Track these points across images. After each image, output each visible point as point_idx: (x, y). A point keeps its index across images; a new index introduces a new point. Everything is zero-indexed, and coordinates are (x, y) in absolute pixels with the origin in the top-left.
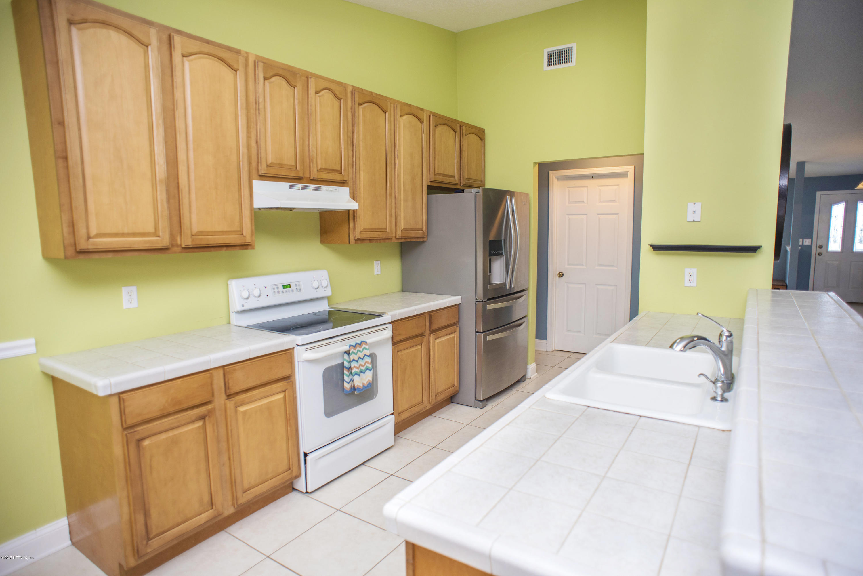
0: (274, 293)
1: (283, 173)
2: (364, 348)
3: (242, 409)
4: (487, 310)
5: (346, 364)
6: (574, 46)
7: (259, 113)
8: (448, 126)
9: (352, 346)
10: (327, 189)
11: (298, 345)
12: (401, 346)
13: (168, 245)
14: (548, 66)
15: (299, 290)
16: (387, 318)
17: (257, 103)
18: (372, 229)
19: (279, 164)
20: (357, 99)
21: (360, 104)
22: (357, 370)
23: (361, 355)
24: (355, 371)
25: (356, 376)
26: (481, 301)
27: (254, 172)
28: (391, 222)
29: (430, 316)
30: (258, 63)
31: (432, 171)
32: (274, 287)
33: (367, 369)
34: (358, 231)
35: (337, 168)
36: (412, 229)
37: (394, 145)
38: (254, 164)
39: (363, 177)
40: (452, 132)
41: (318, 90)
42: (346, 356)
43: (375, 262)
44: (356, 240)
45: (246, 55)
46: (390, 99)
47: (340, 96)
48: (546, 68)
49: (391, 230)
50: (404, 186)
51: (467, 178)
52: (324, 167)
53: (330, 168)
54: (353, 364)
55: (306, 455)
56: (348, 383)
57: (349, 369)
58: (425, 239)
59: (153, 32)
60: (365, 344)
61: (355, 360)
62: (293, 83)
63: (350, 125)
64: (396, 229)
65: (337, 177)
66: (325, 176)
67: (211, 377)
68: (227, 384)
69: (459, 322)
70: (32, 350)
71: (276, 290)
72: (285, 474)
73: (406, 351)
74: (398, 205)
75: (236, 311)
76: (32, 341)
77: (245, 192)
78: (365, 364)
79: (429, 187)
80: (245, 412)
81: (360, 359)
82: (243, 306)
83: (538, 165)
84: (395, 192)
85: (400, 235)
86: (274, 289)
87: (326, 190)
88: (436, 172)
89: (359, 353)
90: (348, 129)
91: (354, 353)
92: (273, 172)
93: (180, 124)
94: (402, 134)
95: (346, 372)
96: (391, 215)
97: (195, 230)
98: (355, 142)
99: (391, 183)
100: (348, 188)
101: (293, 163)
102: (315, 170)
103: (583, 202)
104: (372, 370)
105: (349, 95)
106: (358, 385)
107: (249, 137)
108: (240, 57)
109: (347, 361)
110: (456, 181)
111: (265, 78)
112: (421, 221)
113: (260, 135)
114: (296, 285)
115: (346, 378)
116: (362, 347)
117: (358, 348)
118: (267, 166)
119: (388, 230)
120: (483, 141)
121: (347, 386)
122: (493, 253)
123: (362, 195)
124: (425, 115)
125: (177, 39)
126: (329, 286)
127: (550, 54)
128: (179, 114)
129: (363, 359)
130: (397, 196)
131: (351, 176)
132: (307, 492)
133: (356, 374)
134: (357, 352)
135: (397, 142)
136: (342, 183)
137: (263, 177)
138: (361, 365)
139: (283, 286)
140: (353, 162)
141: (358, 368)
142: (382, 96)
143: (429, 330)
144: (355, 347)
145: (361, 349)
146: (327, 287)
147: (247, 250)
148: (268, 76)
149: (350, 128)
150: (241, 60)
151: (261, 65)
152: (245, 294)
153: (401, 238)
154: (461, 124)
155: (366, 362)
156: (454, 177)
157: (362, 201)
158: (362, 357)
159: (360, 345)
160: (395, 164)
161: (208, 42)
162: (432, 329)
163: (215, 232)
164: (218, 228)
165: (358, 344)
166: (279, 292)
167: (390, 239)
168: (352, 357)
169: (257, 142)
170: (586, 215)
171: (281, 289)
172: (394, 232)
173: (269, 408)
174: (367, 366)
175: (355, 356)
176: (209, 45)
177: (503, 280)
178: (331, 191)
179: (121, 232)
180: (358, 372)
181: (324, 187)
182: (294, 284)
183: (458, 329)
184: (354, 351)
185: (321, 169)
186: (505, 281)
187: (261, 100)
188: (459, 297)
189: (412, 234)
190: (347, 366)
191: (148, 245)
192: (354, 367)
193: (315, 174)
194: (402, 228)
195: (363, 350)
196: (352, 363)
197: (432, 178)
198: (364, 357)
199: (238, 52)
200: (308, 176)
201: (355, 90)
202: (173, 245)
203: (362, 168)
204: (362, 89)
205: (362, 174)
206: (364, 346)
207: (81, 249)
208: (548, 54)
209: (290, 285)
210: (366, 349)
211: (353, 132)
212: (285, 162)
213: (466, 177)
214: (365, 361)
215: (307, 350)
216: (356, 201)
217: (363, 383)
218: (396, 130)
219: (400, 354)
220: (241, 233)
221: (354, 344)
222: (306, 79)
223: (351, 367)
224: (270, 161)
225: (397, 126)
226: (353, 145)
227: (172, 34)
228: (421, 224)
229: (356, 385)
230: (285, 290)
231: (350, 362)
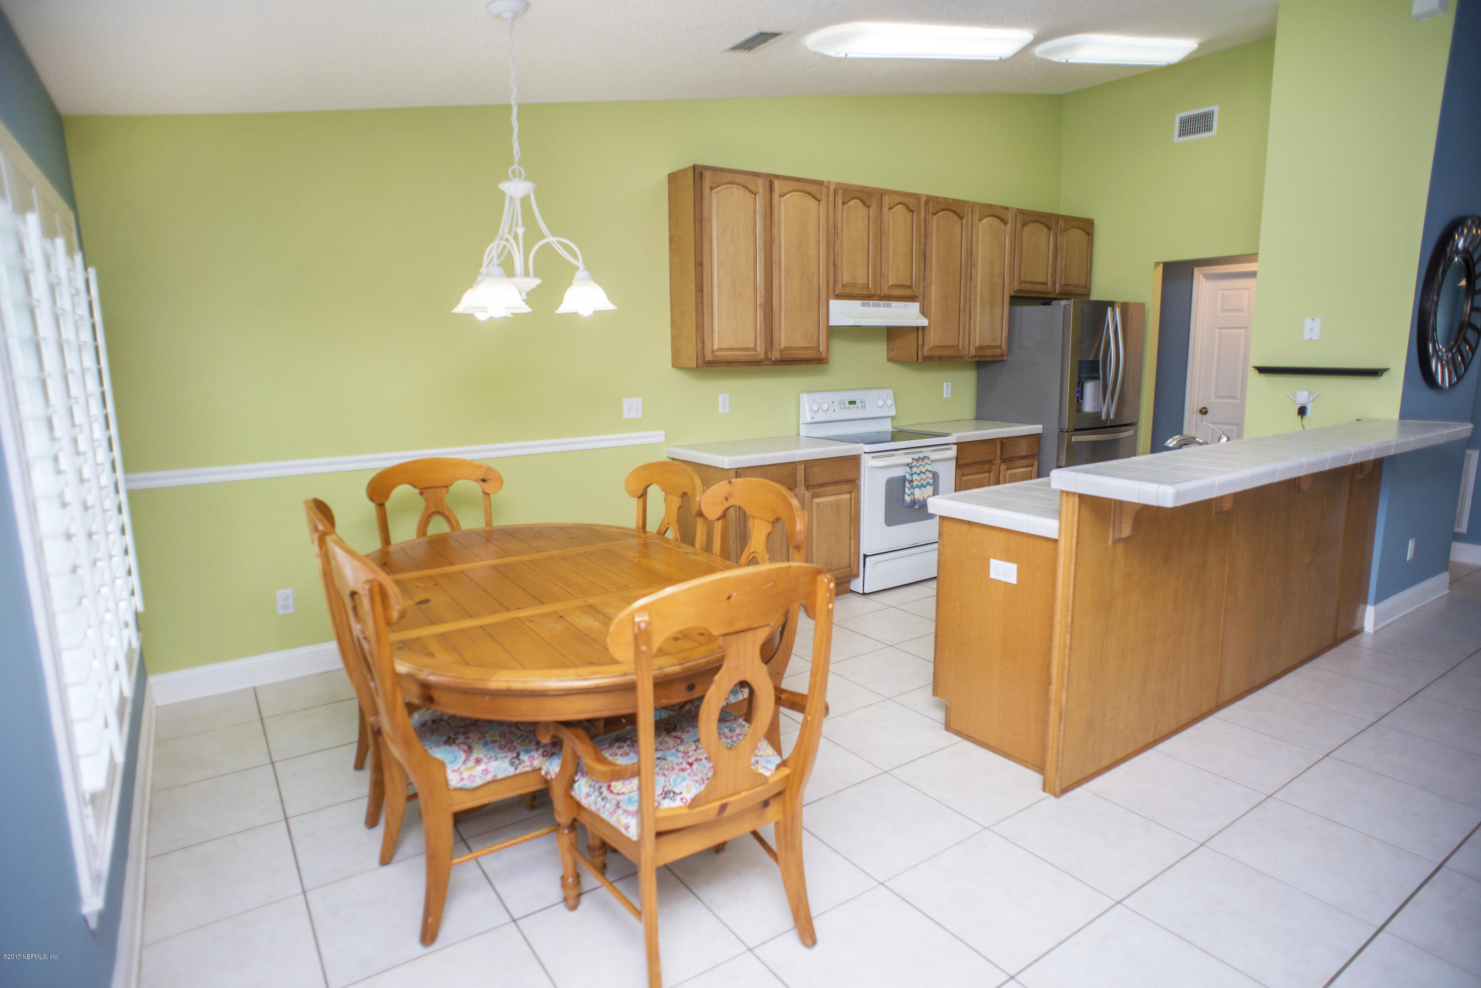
0: (841, 408)
1: (857, 291)
2: (927, 463)
3: (817, 500)
4: (1074, 442)
5: (908, 477)
6: (1216, 109)
7: (837, 237)
8: (1040, 222)
9: (915, 459)
10: (897, 305)
11: (865, 453)
12: (967, 470)
13: (763, 358)
14: (1180, 136)
15: (864, 408)
16: (952, 439)
17: (835, 227)
18: (942, 346)
19: (853, 283)
20: (931, 209)
21: (934, 214)
22: (918, 483)
23: (923, 469)
24: (916, 484)
25: (917, 489)
26: (1065, 431)
27: (831, 292)
28: (964, 338)
29: (1002, 443)
30: (838, 190)
31: (1016, 278)
32: (841, 403)
33: (928, 484)
34: (926, 348)
35: (908, 283)
36: (988, 347)
37: (971, 253)
38: (831, 285)
39: (934, 292)
40: (1045, 230)
41: (892, 206)
42: (908, 469)
43: (945, 383)
44: (924, 358)
45: (828, 184)
46: (968, 202)
47: (913, 209)
48: (1177, 139)
49: (963, 348)
50: (980, 298)
51: (1065, 284)
52: (894, 283)
53: (901, 284)
54: (915, 477)
55: (865, 556)
56: (909, 496)
57: (911, 482)
58: (1005, 358)
59: (760, 181)
60: (927, 460)
61: (917, 474)
62: (868, 204)
63: (923, 237)
64: (969, 348)
65: (907, 292)
66: (895, 292)
67: (796, 469)
68: (807, 478)
69: (1038, 454)
70: (662, 439)
71: (842, 406)
72: (847, 569)
73: (972, 477)
74: (972, 321)
75: (806, 423)
76: (663, 432)
77: (823, 312)
78: (926, 479)
79: (1011, 297)
80: (818, 504)
81: (921, 473)
82: (813, 418)
83: (1161, 266)
84: (970, 304)
85: (974, 353)
86: (840, 404)
87: (896, 307)
88: (1022, 280)
89: (921, 467)
90: (920, 241)
91: (916, 466)
92: (847, 291)
93: (775, 255)
94: (980, 240)
95: (907, 484)
96: (964, 331)
97: (783, 345)
98: (928, 255)
99: (965, 296)
100: (918, 304)
101: (866, 282)
102: (886, 287)
103: (1241, 310)
104: (933, 486)
105: (923, 205)
106: (918, 498)
107: (828, 260)
108: (823, 188)
109: (909, 474)
110: (1048, 289)
111: (843, 203)
112: (1001, 338)
113: (837, 257)
114: (861, 402)
115: (907, 490)
116: (925, 462)
117: (920, 462)
118: (842, 286)
119: (960, 348)
120: (1090, 236)
121: (908, 499)
122: (1083, 376)
123: (933, 310)
124: (1010, 214)
125: (777, 183)
126: (894, 405)
127: (1184, 120)
128: (775, 247)
129: (924, 473)
130: (972, 309)
131: (921, 290)
132: (864, 594)
133: (917, 486)
134: (919, 466)
135: (974, 250)
136: (912, 299)
137: (839, 297)
138: (922, 479)
139: (849, 402)
140: (924, 276)
141: (919, 482)
142: (959, 200)
143: (1001, 459)
144: (917, 460)
145: (923, 464)
146: (891, 406)
147: (821, 365)
148: (846, 200)
149: (922, 240)
150: (824, 190)
151: (840, 191)
152: (815, 408)
153: (975, 356)
154: (1057, 218)
155: (928, 477)
156: (1046, 284)
157: (932, 317)
158: (924, 472)
159: (923, 459)
160: (971, 274)
161: (798, 180)
162: (1003, 457)
163: (798, 347)
164: (800, 345)
165: (921, 458)
166: (845, 408)
167: (962, 357)
168: (914, 470)
169: (834, 264)
170: (1245, 328)
171: (847, 404)
172: (967, 349)
173: (837, 505)
174: (928, 481)
175: (917, 469)
176: (799, 183)
177: (1098, 407)
178: (901, 307)
179: (732, 347)
180: (918, 485)
181: (894, 303)
182: (859, 401)
183: (1036, 463)
184: (916, 464)
185: (892, 285)
186: (1099, 411)
187: (839, 225)
188: (1040, 426)
189: (988, 352)
190: (909, 479)
191: (749, 358)
192: (916, 480)
193: (885, 291)
194: (977, 346)
195: (925, 464)
196: (914, 475)
197: (1016, 286)
198: (926, 471)
199: (821, 183)
200: (879, 292)
201: (929, 199)
202: (767, 358)
203: (934, 282)
204: (937, 197)
205: (933, 287)
206: (926, 461)
207: (708, 361)
208: (1182, 120)
209: (855, 402)
210: (928, 464)
211: (925, 245)
212: (859, 281)
213: (1063, 283)
214: (926, 476)
215: (873, 457)
216: (926, 317)
217: (923, 497)
218: (974, 236)
219: (964, 478)
220: (817, 349)
221: (917, 458)
222: (880, 197)
223: (912, 480)
224: (845, 281)
225: (974, 231)
226: (925, 258)
227: (773, 180)
228: (1000, 341)
229: (916, 497)
230: (850, 406)
231: (912, 475)
